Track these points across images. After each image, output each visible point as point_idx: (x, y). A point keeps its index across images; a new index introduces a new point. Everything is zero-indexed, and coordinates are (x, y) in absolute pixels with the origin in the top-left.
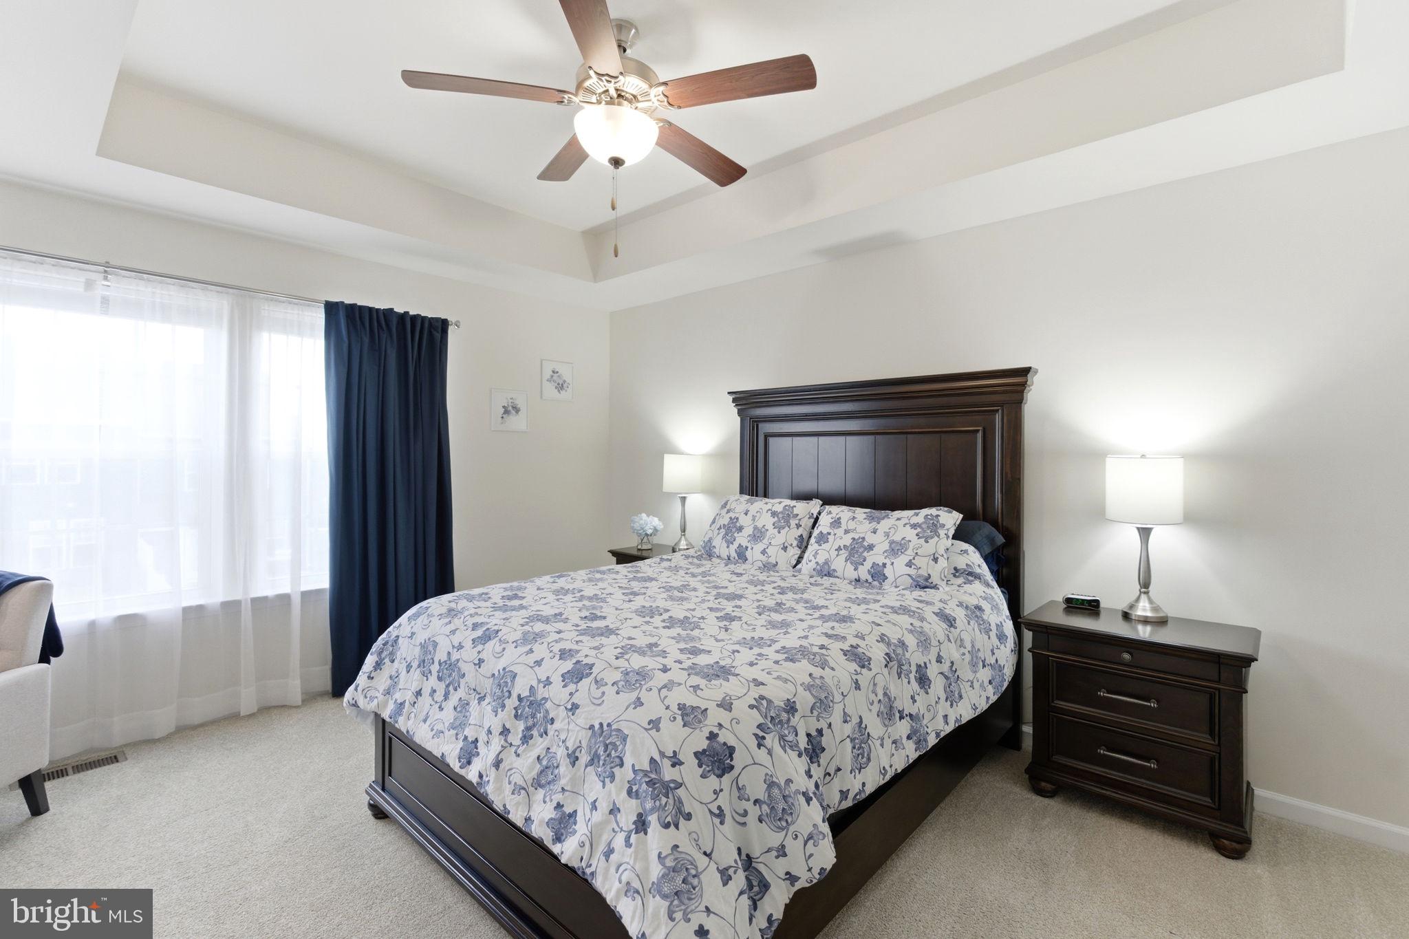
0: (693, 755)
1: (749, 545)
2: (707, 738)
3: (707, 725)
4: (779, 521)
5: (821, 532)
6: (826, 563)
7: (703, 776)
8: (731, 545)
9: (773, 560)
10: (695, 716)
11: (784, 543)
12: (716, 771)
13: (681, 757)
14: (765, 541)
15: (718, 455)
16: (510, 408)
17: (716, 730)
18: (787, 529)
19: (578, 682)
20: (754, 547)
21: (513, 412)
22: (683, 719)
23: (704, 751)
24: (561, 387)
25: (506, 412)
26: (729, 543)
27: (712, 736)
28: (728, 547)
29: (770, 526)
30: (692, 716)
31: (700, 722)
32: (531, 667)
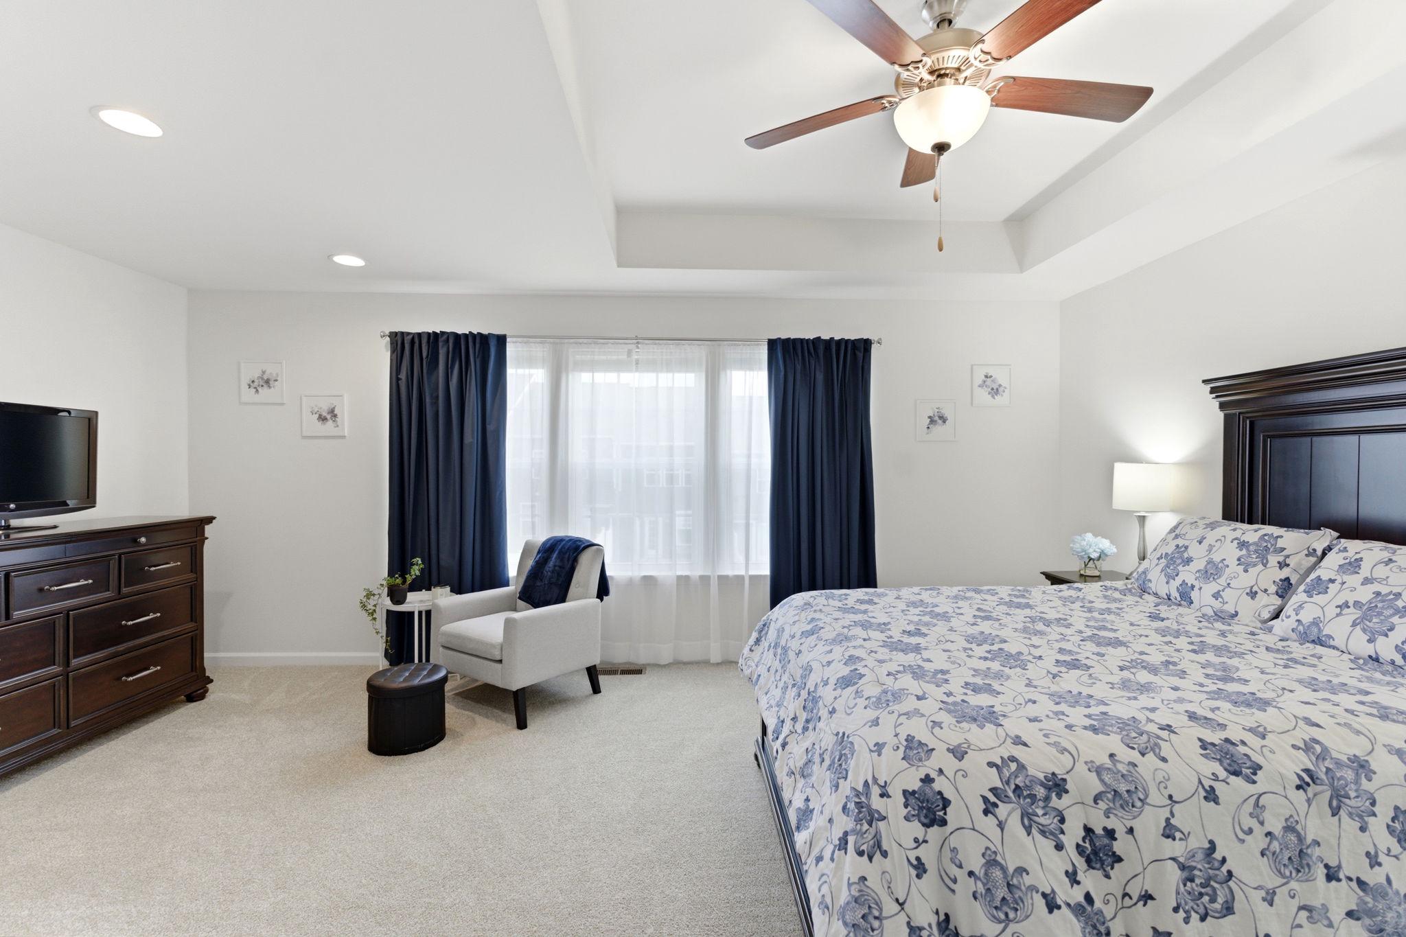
0: (902, 792)
1: (1196, 583)
2: (922, 780)
3: (926, 766)
4: (1249, 556)
5: (1319, 578)
6: (1316, 623)
7: (907, 818)
8: (1172, 581)
9: (1230, 608)
10: (918, 752)
11: (1252, 587)
12: (923, 819)
13: (890, 790)
14: (1222, 581)
15: (1194, 464)
16: (937, 418)
17: (933, 775)
18: (1260, 567)
19: (844, 689)
20: (1204, 586)
21: (940, 422)
22: (905, 752)
23: (914, 792)
24: (995, 392)
25: (932, 421)
26: (1170, 578)
27: (927, 780)
28: (1167, 583)
29: (1232, 561)
30: (915, 752)
31: (920, 760)
32: (823, 666)
